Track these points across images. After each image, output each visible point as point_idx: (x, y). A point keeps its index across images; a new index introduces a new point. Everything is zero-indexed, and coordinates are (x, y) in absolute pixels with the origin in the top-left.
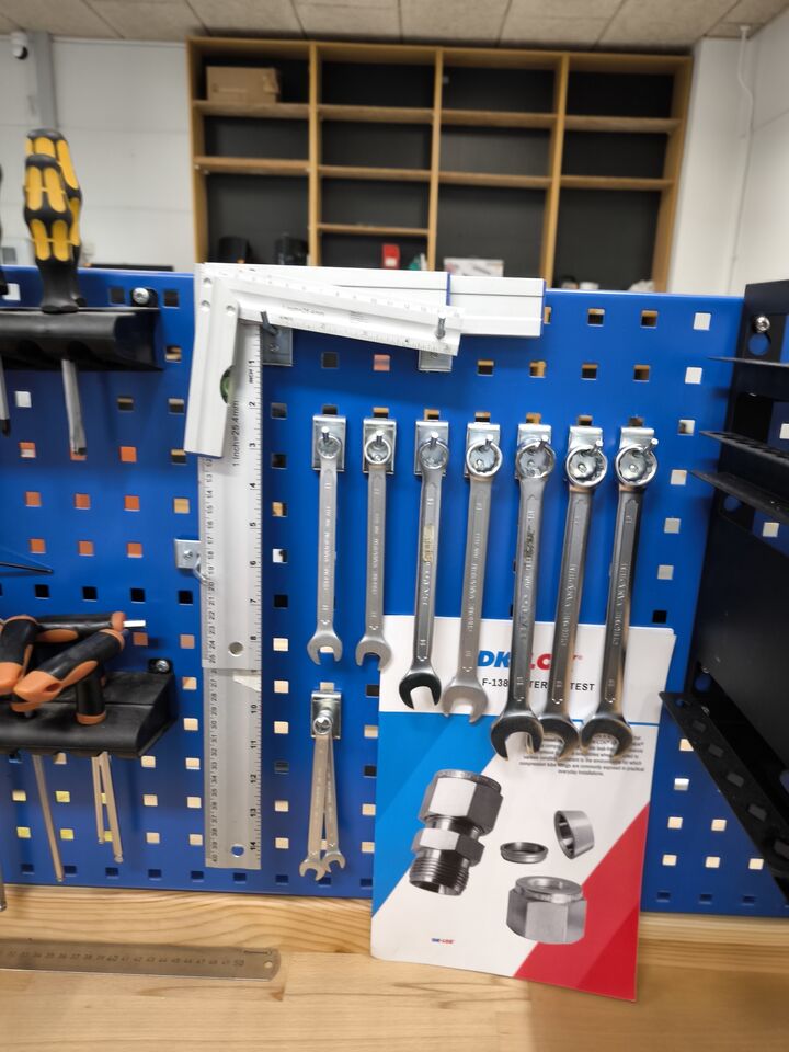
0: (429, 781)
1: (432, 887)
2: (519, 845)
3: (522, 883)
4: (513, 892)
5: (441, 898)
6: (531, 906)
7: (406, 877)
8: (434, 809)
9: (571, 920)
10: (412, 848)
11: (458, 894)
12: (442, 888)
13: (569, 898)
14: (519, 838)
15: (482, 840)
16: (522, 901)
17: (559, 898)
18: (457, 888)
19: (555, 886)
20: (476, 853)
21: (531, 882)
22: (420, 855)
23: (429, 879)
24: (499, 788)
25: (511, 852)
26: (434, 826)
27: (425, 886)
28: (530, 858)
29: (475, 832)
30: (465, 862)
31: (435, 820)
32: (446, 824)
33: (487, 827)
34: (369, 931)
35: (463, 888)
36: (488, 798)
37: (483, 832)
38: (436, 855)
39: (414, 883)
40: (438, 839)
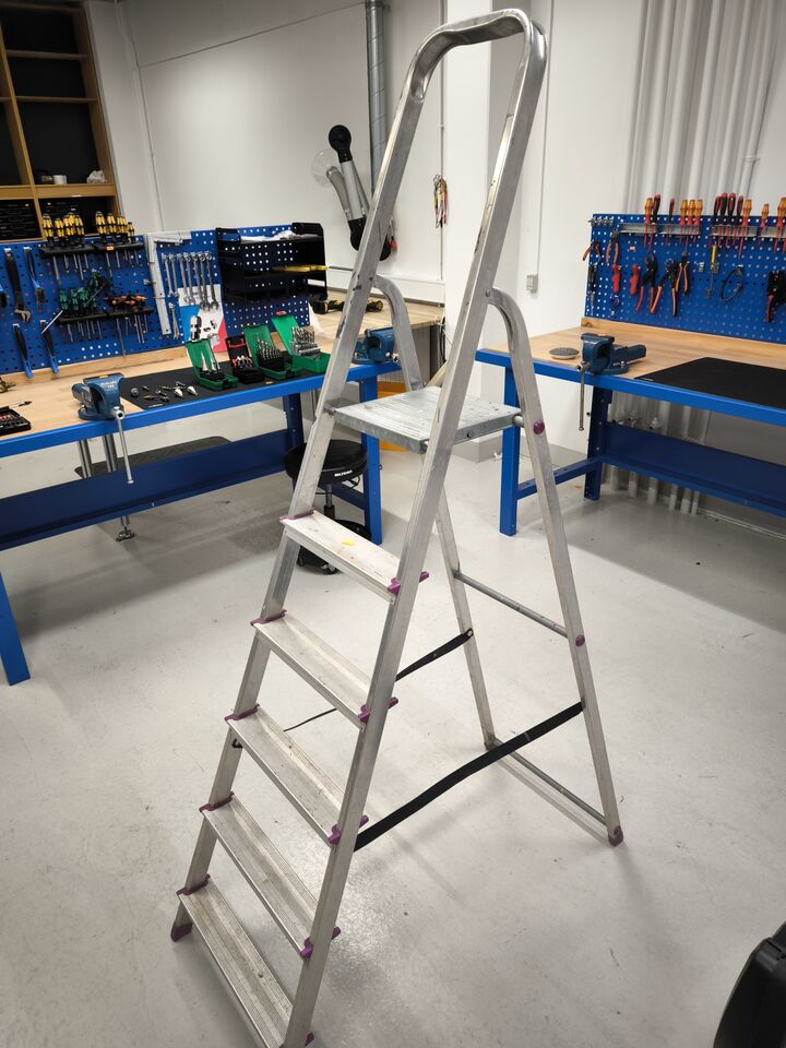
8: (191, 324)
13: (216, 336)
26: (192, 327)
33: (200, 326)
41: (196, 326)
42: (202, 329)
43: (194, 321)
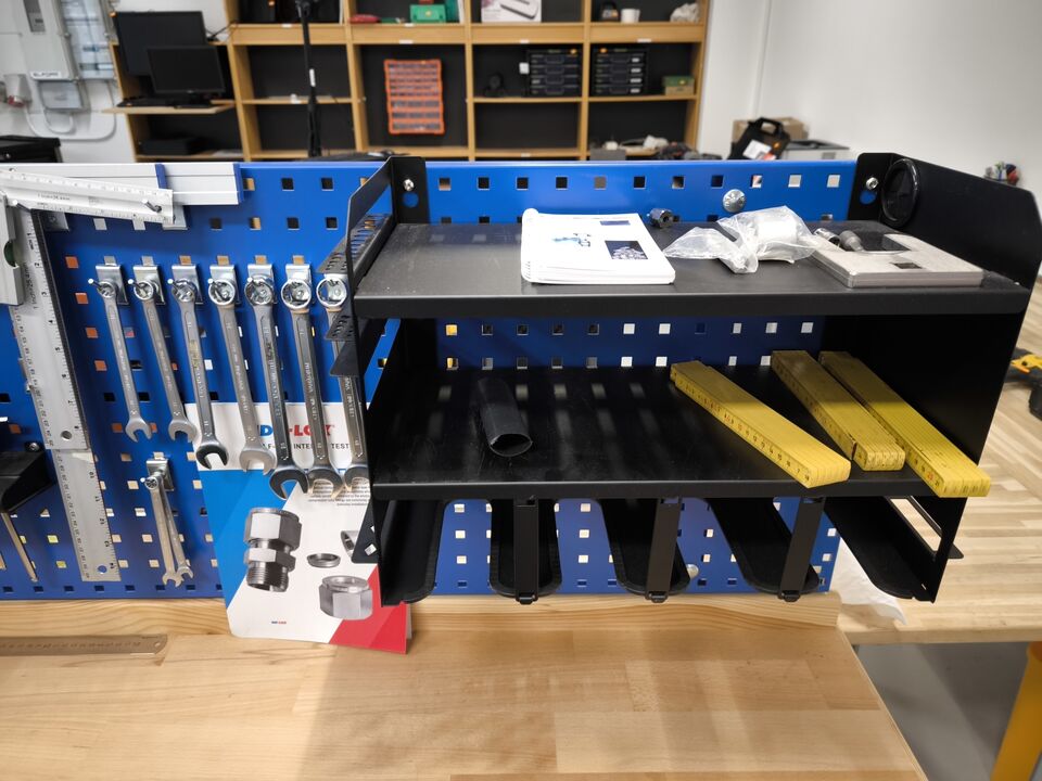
0: (246, 516)
1: (265, 587)
2: (319, 556)
3: (326, 580)
4: (321, 587)
5: (271, 594)
6: (335, 596)
7: (245, 581)
8: (254, 534)
9: (363, 604)
10: (245, 561)
11: (284, 591)
12: (271, 587)
13: (360, 589)
14: (319, 551)
15: (292, 554)
16: (329, 593)
17: (353, 590)
18: (282, 587)
19: (349, 582)
20: (291, 563)
21: (333, 580)
22: (250, 566)
23: (261, 582)
24: (298, 519)
25: (314, 560)
26: (257, 546)
27: (259, 586)
28: (329, 564)
29: (287, 549)
30: (284, 569)
31: (256, 542)
32: (265, 545)
33: (295, 545)
34: (226, 619)
35: (286, 587)
36: (291, 526)
37: (292, 549)
38: (263, 566)
39: (251, 585)
40: (262, 555)
41: (275, 544)
42: (300, 555)
43: (264, 524)
